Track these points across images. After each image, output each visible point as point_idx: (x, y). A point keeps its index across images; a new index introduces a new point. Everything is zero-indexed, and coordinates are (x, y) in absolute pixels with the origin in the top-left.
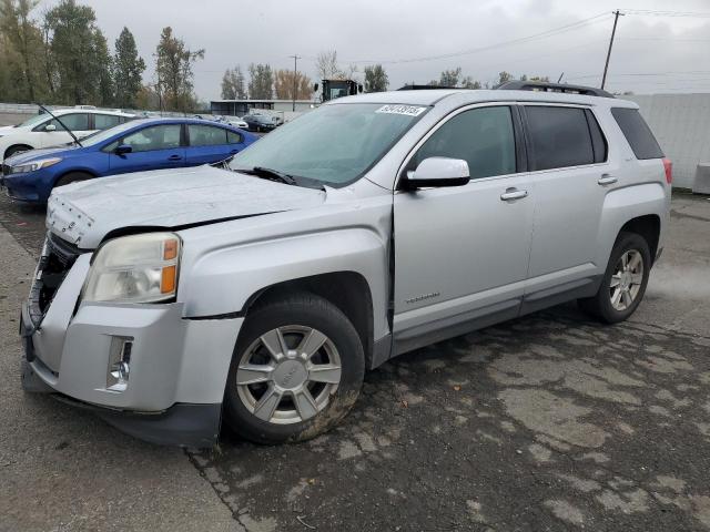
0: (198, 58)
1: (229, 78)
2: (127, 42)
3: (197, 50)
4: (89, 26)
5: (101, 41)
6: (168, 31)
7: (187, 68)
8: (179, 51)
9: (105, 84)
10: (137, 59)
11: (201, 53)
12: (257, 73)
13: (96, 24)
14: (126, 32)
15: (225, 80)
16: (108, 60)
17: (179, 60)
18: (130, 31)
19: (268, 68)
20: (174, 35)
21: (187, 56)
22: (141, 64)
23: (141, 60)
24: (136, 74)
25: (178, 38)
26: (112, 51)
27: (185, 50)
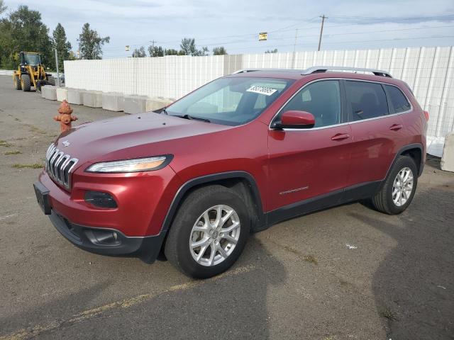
0: (105, 42)
2: (60, 32)
3: (104, 37)
5: (45, 30)
6: (87, 26)
7: (98, 48)
10: (66, 42)
11: (107, 39)
13: (41, 21)
14: (59, 26)
16: (48, 43)
17: (94, 43)
18: (62, 25)
20: (91, 28)
21: (98, 41)
22: (69, 46)
25: (94, 30)
27: (98, 37)
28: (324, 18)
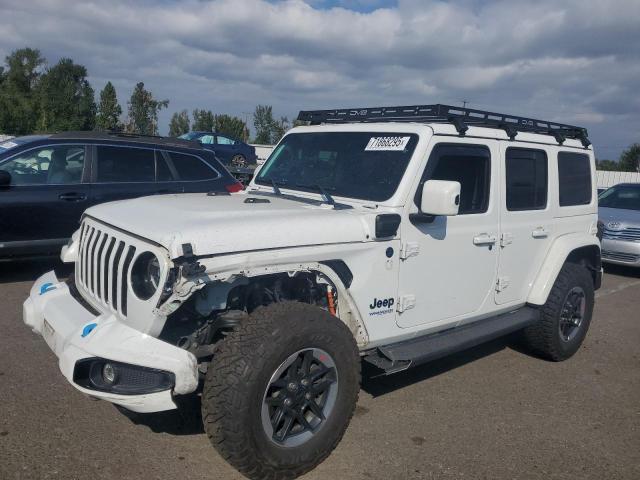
0: (162, 107)
1: (177, 120)
4: (81, 80)
5: (89, 91)
6: (141, 86)
8: (148, 101)
10: (116, 105)
11: (166, 103)
12: (200, 117)
15: (173, 121)
17: (147, 107)
18: (113, 84)
19: (210, 113)
20: (145, 88)
21: (154, 104)
22: (119, 109)
23: (119, 107)
24: (114, 116)
25: (149, 91)
26: (97, 99)
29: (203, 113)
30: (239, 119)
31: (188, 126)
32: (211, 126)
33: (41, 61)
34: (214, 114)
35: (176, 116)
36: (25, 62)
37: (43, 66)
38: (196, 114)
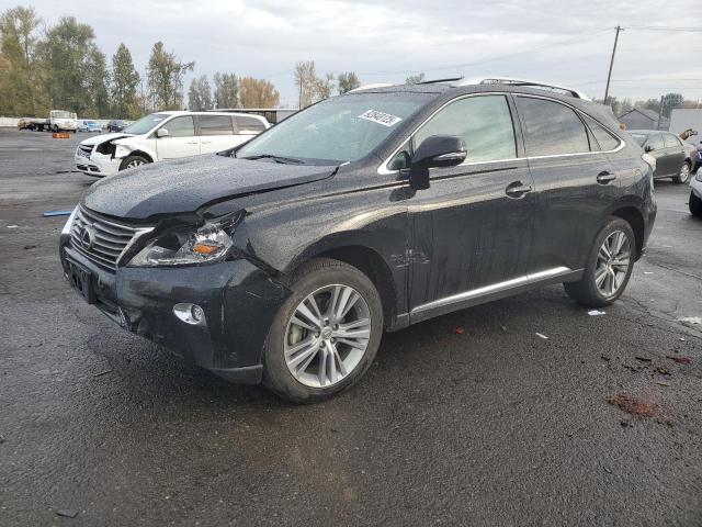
0: (187, 70)
1: (196, 88)
2: (123, 58)
3: (187, 63)
4: (87, 43)
5: (99, 58)
6: (159, 46)
7: (177, 80)
8: (170, 64)
9: (102, 97)
10: (133, 72)
11: (191, 66)
12: (223, 82)
13: (93, 41)
14: (122, 48)
15: (192, 89)
16: (106, 75)
17: (169, 72)
18: (127, 46)
19: (233, 76)
20: (166, 49)
21: (177, 69)
22: (136, 77)
23: (136, 73)
24: (132, 87)
25: (169, 52)
26: (109, 66)
27: (175, 63)
28: (618, 29)
29: (225, 77)
30: (266, 82)
31: (208, 93)
32: (236, 92)
33: (37, 23)
34: (238, 77)
35: (194, 83)
36: (18, 24)
37: (40, 27)
38: (217, 80)
